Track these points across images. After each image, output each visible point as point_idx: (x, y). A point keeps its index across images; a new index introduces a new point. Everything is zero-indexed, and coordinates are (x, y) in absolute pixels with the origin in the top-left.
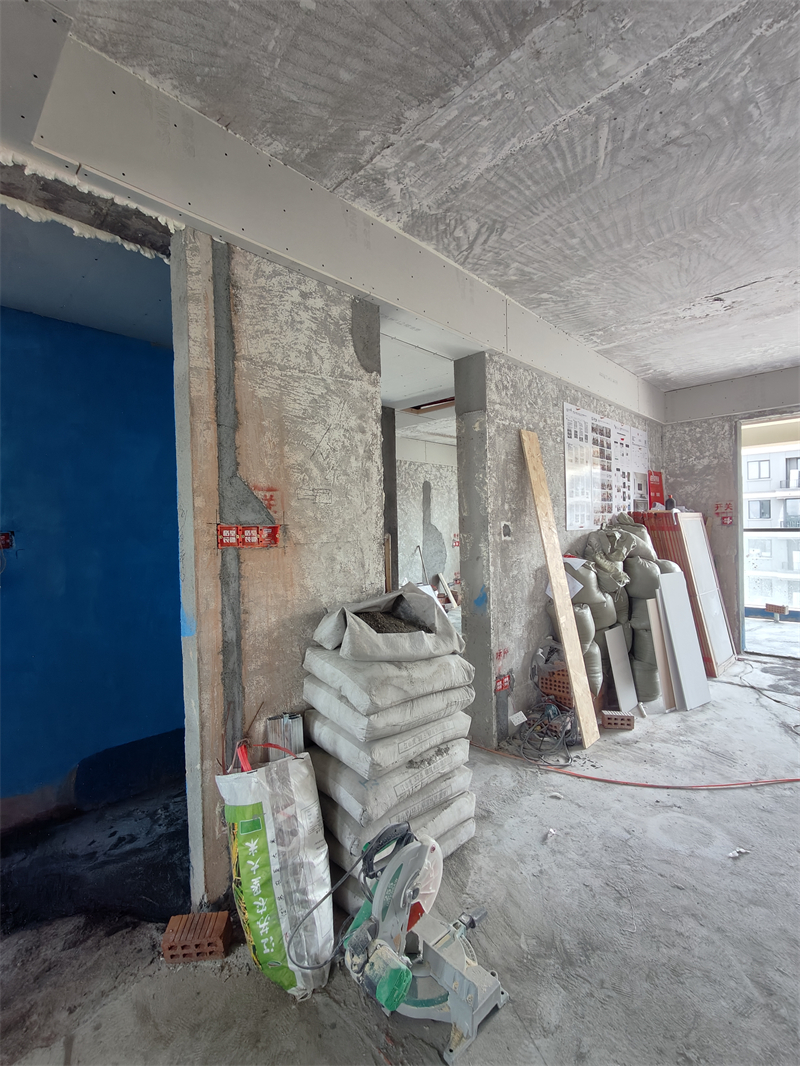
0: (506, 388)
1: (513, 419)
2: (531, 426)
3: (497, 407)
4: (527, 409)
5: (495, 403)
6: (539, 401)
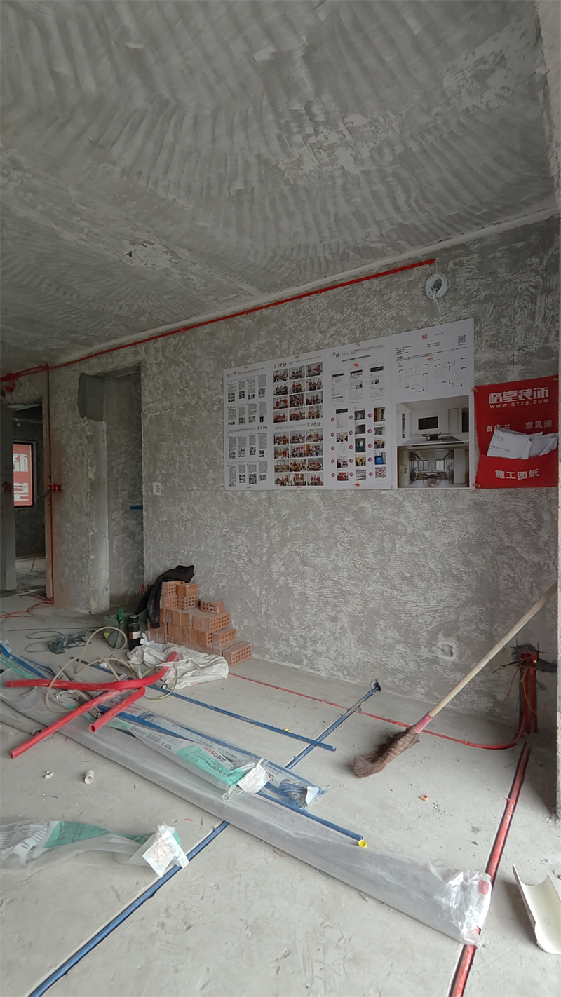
0: (158, 388)
1: (164, 409)
2: (182, 407)
3: (149, 406)
4: (178, 396)
5: (148, 404)
6: (192, 384)
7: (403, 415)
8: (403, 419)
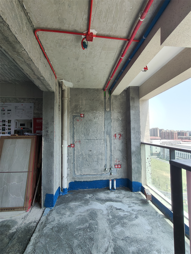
7: (16, 122)
8: (16, 123)
